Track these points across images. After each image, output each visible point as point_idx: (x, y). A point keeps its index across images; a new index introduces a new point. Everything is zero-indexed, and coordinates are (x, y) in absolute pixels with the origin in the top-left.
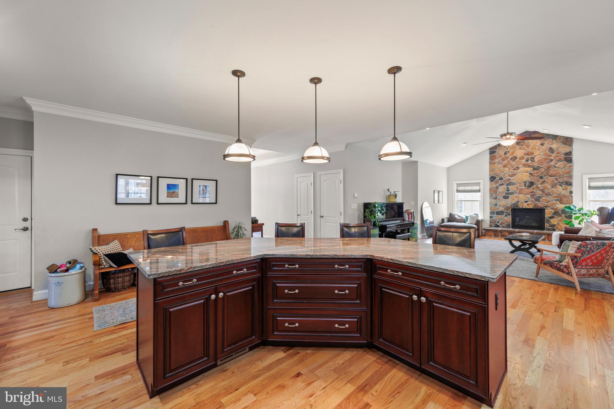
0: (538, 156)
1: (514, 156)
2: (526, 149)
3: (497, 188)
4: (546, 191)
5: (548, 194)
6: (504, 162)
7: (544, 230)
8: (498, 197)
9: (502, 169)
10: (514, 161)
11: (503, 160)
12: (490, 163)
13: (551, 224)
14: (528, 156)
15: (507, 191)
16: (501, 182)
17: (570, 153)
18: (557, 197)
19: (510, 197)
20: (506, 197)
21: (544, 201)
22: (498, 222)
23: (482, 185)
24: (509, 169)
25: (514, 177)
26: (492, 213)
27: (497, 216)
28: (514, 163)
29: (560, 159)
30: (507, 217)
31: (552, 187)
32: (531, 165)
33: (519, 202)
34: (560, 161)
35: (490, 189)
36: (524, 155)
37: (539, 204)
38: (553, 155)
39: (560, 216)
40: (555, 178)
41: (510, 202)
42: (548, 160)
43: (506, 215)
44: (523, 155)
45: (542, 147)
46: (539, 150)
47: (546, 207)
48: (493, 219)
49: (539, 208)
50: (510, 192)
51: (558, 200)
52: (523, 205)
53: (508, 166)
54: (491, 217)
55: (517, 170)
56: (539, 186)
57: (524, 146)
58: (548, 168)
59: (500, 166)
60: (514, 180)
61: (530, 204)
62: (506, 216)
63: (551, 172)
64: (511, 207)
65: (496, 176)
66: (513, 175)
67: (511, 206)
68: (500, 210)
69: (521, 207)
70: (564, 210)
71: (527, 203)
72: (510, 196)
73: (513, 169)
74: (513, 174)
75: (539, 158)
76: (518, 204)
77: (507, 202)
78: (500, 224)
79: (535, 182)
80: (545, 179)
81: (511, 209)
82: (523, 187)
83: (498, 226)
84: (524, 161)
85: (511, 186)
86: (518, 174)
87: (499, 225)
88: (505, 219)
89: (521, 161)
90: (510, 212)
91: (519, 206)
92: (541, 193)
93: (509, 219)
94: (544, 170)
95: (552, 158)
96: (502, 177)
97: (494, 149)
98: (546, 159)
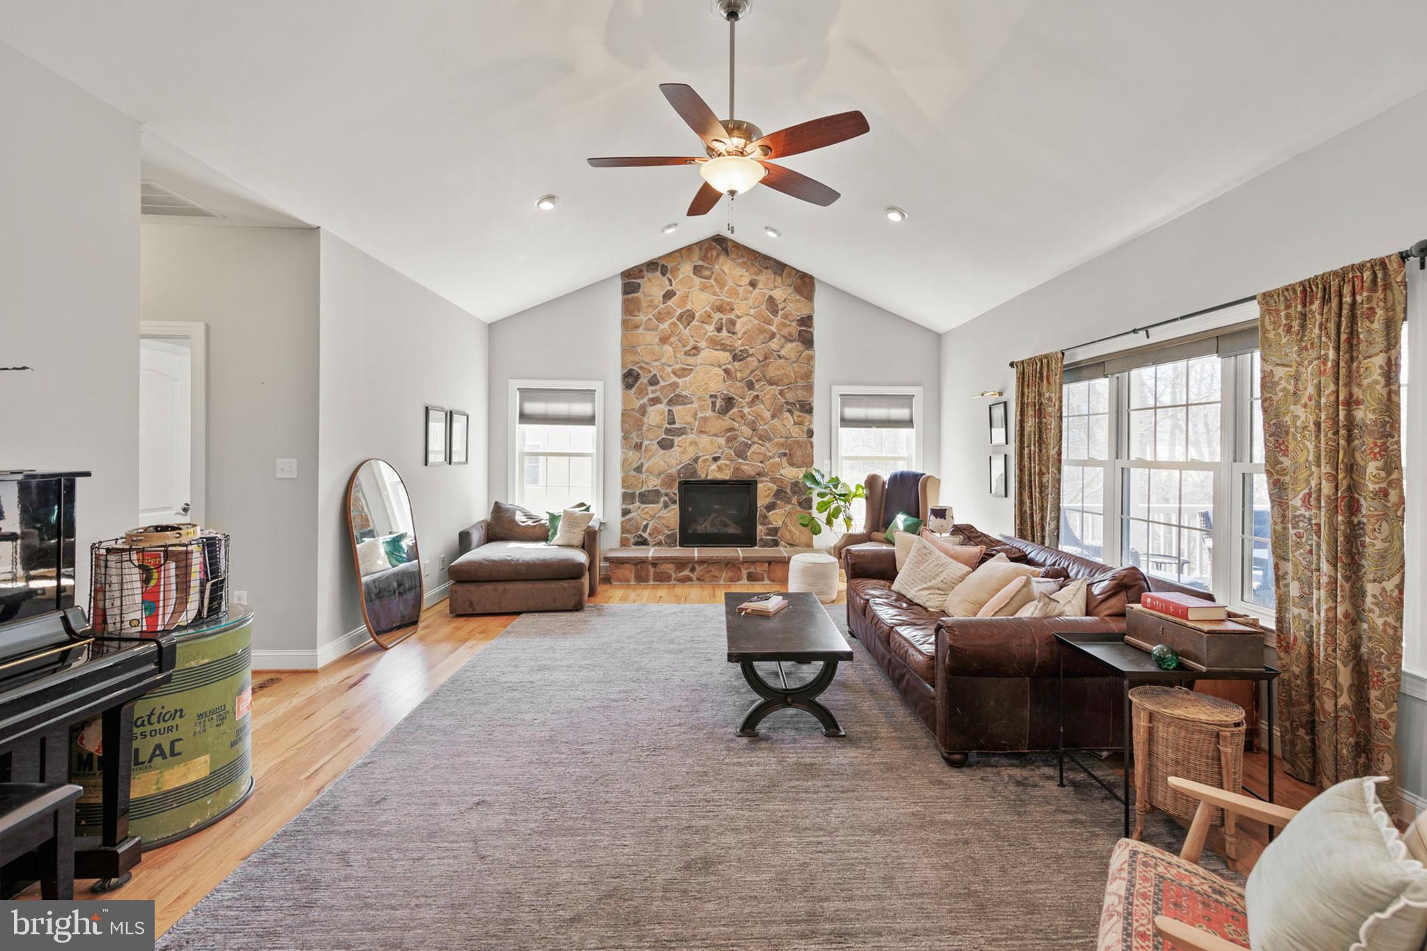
0: (744, 319)
1: (689, 311)
2: (717, 290)
3: (643, 411)
4: (761, 427)
5: (765, 438)
6: (661, 327)
7: (756, 545)
8: (646, 443)
9: (657, 348)
10: (688, 324)
11: (660, 318)
12: (625, 323)
13: (770, 526)
14: (721, 315)
15: (669, 423)
16: (653, 392)
17: (807, 321)
18: (782, 445)
19: (676, 443)
20: (665, 445)
21: (756, 457)
22: (646, 527)
23: (599, 396)
24: (675, 352)
25: (687, 379)
26: (628, 497)
27: (643, 506)
28: (686, 332)
29: (790, 334)
30: (669, 509)
31: (774, 416)
32: (728, 343)
33: (700, 460)
34: (791, 341)
35: (622, 415)
36: (712, 309)
37: (745, 468)
38: (777, 320)
39: (789, 501)
40: (779, 388)
41: (673, 461)
42: (765, 334)
43: (665, 502)
44: (708, 308)
45: (752, 292)
46: (746, 299)
47: (759, 474)
48: (630, 520)
49: (746, 478)
50: (677, 426)
51: (785, 455)
52: (707, 470)
53: (672, 339)
54: (625, 512)
55: (695, 355)
56: (746, 410)
57: (712, 281)
58: (766, 358)
59: (652, 338)
60: (686, 388)
61: (724, 467)
62: (666, 506)
63: (772, 372)
64: (679, 477)
65: (640, 372)
66: (683, 372)
67: (679, 471)
68: (650, 488)
69: (703, 477)
70: (796, 484)
71: (719, 463)
72: (677, 440)
73: (686, 354)
74: (684, 369)
75: (746, 324)
76: (696, 466)
77: (670, 459)
78: (650, 534)
79: (736, 397)
80: (757, 390)
81: (680, 483)
82: (709, 413)
83: (644, 542)
84: (710, 328)
85: (679, 407)
86: (698, 368)
87: (646, 540)
88: (664, 518)
89: (705, 329)
90: (677, 492)
91: (699, 472)
92: (749, 431)
93: (672, 516)
94: (756, 363)
95: (773, 328)
96: (655, 375)
97: (635, 278)
98: (761, 330)
